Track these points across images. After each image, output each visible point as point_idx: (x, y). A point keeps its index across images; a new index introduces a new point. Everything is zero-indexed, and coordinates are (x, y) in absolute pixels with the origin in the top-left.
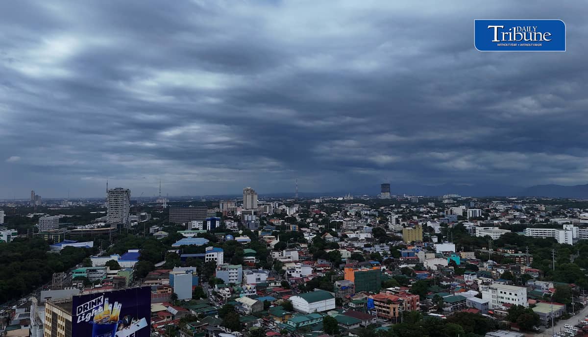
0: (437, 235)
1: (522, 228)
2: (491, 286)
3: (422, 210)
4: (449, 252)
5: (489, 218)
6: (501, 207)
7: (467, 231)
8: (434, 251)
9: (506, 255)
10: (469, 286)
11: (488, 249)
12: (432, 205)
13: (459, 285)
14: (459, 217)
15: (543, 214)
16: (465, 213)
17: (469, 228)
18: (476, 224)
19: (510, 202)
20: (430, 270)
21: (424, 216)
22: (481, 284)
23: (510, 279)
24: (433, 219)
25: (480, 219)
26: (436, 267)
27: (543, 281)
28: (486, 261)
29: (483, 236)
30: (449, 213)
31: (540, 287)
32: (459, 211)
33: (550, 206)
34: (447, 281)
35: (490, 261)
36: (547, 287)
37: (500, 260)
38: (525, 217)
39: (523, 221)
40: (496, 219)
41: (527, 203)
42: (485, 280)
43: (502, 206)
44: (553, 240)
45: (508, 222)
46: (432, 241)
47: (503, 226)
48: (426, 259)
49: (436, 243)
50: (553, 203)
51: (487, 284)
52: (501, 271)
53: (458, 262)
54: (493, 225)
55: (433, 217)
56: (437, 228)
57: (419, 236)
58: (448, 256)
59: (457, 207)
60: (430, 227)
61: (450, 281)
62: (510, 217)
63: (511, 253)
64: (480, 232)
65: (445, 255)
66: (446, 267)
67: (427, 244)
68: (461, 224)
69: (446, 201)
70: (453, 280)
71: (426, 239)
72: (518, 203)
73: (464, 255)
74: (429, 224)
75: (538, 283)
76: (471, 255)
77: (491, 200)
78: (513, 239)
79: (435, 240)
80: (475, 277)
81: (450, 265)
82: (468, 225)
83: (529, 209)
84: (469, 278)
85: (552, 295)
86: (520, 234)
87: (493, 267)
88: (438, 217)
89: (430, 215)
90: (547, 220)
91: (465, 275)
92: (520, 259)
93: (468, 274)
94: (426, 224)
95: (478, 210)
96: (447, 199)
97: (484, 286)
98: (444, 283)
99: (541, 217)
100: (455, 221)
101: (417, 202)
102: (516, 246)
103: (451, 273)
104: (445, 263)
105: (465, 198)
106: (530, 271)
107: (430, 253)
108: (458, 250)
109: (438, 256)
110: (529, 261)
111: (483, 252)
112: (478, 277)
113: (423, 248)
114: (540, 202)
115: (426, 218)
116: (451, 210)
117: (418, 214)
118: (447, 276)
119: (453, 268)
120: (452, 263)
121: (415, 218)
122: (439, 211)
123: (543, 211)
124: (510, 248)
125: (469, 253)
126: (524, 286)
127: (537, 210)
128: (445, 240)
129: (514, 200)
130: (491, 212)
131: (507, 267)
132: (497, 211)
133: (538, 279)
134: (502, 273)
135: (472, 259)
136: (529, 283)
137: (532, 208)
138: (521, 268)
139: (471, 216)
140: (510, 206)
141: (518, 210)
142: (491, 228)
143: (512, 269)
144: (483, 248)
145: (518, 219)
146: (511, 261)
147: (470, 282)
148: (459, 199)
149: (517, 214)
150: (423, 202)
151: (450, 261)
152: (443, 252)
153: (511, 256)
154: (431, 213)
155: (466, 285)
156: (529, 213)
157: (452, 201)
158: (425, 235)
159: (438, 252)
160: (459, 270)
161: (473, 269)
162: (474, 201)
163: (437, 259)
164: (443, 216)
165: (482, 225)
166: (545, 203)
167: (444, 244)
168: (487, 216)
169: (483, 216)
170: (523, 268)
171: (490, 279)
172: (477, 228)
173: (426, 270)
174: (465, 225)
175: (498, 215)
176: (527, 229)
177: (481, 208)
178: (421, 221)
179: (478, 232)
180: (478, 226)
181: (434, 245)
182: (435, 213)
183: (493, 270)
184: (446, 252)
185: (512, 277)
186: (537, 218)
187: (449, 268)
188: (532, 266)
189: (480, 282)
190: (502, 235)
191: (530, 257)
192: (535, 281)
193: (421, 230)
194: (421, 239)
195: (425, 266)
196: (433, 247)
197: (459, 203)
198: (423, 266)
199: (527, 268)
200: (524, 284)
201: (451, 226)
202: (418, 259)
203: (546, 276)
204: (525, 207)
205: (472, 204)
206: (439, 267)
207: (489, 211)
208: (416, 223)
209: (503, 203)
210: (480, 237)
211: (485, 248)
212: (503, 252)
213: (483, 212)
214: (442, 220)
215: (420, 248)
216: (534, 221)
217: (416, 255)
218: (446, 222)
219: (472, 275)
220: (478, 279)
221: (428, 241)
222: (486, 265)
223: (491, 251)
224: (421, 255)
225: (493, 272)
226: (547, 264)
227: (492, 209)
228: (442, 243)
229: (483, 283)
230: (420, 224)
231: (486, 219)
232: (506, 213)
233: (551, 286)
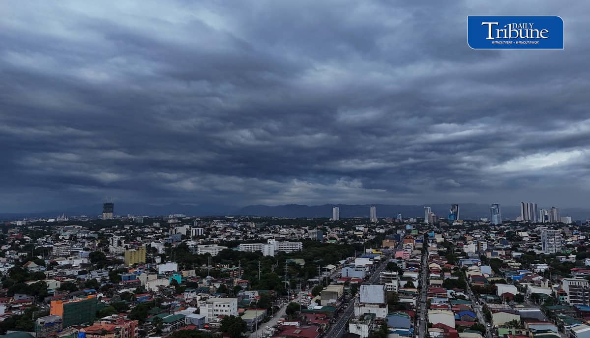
0: (160, 255)
1: (236, 244)
2: (208, 301)
3: (146, 230)
4: (171, 272)
5: (210, 236)
6: (221, 226)
7: (190, 249)
8: (156, 272)
9: (223, 270)
10: (188, 303)
11: (207, 266)
12: (157, 225)
13: (179, 304)
14: (183, 237)
15: (253, 231)
16: (188, 232)
17: (192, 247)
18: (198, 242)
19: (228, 220)
20: (152, 292)
21: (149, 236)
22: (200, 300)
23: (224, 292)
24: (157, 239)
25: (202, 237)
26: (158, 288)
27: (251, 290)
28: (205, 277)
29: (203, 253)
30: (174, 232)
31: (248, 297)
32: (183, 230)
33: (259, 224)
34: (167, 301)
35: (208, 277)
36: (253, 295)
37: (217, 275)
38: (239, 234)
39: (237, 237)
40: (216, 236)
41: (241, 221)
42: (203, 295)
43: (221, 224)
44: (260, 253)
45: (225, 239)
46: (155, 262)
47: (221, 243)
48: (148, 281)
49: (159, 264)
50: (260, 221)
51: (205, 299)
52: (217, 286)
53: (179, 281)
54: (213, 243)
55: (157, 238)
56: (161, 248)
57: (142, 258)
58: (171, 275)
59: (181, 226)
60: (154, 247)
61: (171, 301)
62: (228, 234)
63: (226, 267)
64: (202, 250)
65: (167, 275)
66: (167, 287)
67: (150, 265)
68: (185, 243)
69: (171, 221)
70: (174, 300)
71: (149, 260)
72: (235, 222)
73: (185, 273)
74: (153, 244)
75: (247, 293)
76: (192, 273)
77: (212, 219)
78: (229, 255)
79: (158, 260)
80: (194, 294)
81: (171, 284)
82: (191, 244)
83: (243, 226)
84: (188, 296)
85: (257, 301)
86: (235, 249)
87: (211, 282)
88: (162, 237)
89: (154, 235)
90: (256, 236)
91: (185, 293)
92: (234, 273)
93: (188, 292)
94: (150, 244)
95: (200, 229)
96: (172, 219)
97: (202, 302)
98: (165, 304)
99: (252, 233)
100: (179, 240)
101: (142, 222)
102: (231, 261)
103: (172, 293)
104: (166, 283)
105: (189, 218)
106: (241, 283)
107: (153, 274)
108: (180, 269)
109: (159, 278)
110: (241, 274)
111: (203, 270)
112: (197, 293)
113: (146, 270)
114: (251, 220)
115: (150, 238)
116: (176, 230)
117: (142, 234)
118: (168, 296)
119: (174, 287)
120: (174, 282)
121: (139, 239)
122: (164, 231)
123: (253, 228)
124: (225, 263)
125: (191, 271)
126: (236, 297)
127: (249, 227)
128: (168, 260)
129: (231, 219)
130: (212, 231)
131: (223, 281)
132: (216, 229)
133: (247, 289)
134: (218, 287)
135: (192, 277)
136: (239, 294)
137: (245, 226)
138: (234, 281)
139: (194, 235)
140: (228, 224)
141: (234, 228)
142: (211, 245)
143: (228, 282)
144: (203, 265)
145: (233, 236)
146: (226, 275)
147: (190, 299)
148: (183, 219)
149: (233, 231)
150: (149, 222)
151: (172, 281)
152: (165, 272)
153: (227, 271)
154: (157, 233)
155: (186, 303)
156: (242, 230)
157: (177, 221)
158: (148, 257)
159: (160, 272)
160: (179, 289)
161: (193, 286)
162: (198, 221)
163: (159, 280)
164: (168, 236)
165: (203, 243)
166: (255, 221)
167: (167, 264)
168: (207, 234)
169: (204, 235)
170: (236, 281)
171: (208, 294)
172: (199, 246)
173: (147, 293)
174: (188, 244)
175: (217, 233)
176: (241, 244)
177: (204, 227)
178: (145, 242)
179: (200, 250)
180: (199, 244)
181: (157, 266)
182: (160, 233)
183: (210, 285)
184: (169, 272)
185: (226, 289)
186: (249, 235)
187: (171, 287)
188: (243, 278)
189: (198, 298)
190: (220, 251)
191: (242, 269)
192: (244, 292)
193: (145, 251)
194: (144, 261)
195: (146, 288)
196: (155, 268)
197: (183, 222)
198: (144, 288)
199: (239, 280)
200: (236, 296)
201: (174, 246)
202: (139, 282)
203: (253, 286)
204: (240, 225)
205: (196, 223)
206: (161, 288)
207: (210, 230)
208: (140, 244)
209: (222, 222)
210: (201, 255)
211: (205, 265)
212: (219, 268)
213: (205, 231)
214: (166, 240)
215: (142, 270)
216: (246, 237)
217: (138, 278)
218: (170, 242)
219: (192, 292)
220: (197, 296)
221: (151, 262)
222: (204, 281)
223: (210, 267)
224: (143, 277)
225: (211, 287)
226: (254, 275)
227: (213, 228)
228: (165, 264)
229: (201, 299)
230: (144, 245)
231: (207, 238)
232: (224, 231)
233: (257, 294)
